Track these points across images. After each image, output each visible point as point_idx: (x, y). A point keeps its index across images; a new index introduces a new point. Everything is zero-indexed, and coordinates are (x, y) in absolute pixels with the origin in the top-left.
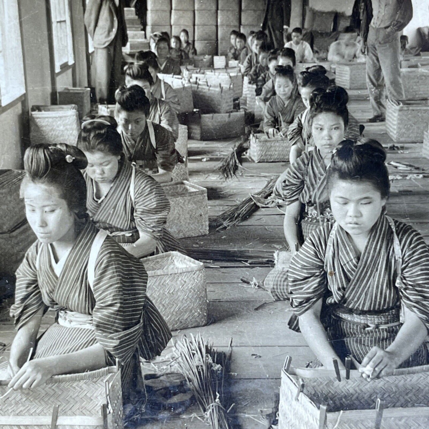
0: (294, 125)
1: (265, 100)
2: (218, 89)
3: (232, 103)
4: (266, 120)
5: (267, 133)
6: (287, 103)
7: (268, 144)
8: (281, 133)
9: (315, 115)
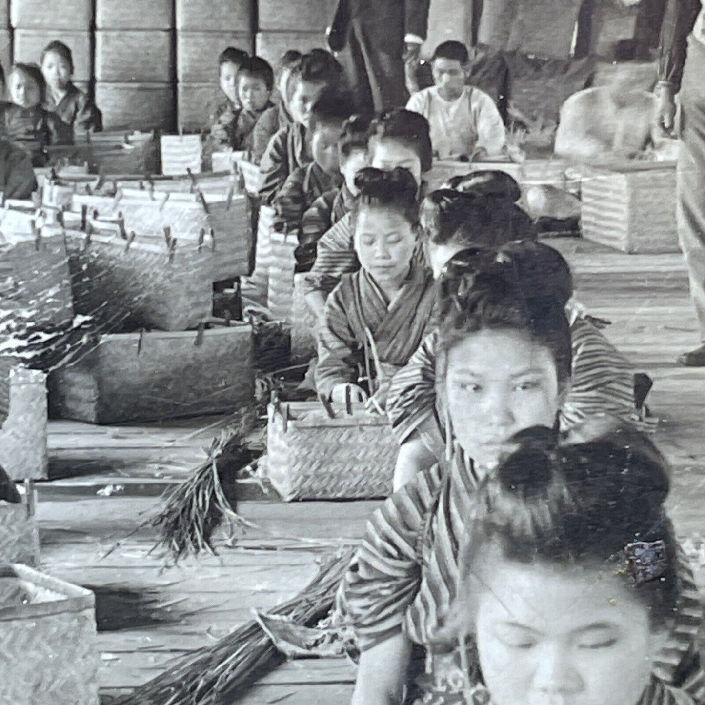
0: (411, 373)
1: (326, 286)
2: (161, 248)
3: (209, 295)
4: (323, 355)
5: (328, 402)
6: (395, 296)
7: (329, 437)
8: (375, 400)
9: (457, 341)
